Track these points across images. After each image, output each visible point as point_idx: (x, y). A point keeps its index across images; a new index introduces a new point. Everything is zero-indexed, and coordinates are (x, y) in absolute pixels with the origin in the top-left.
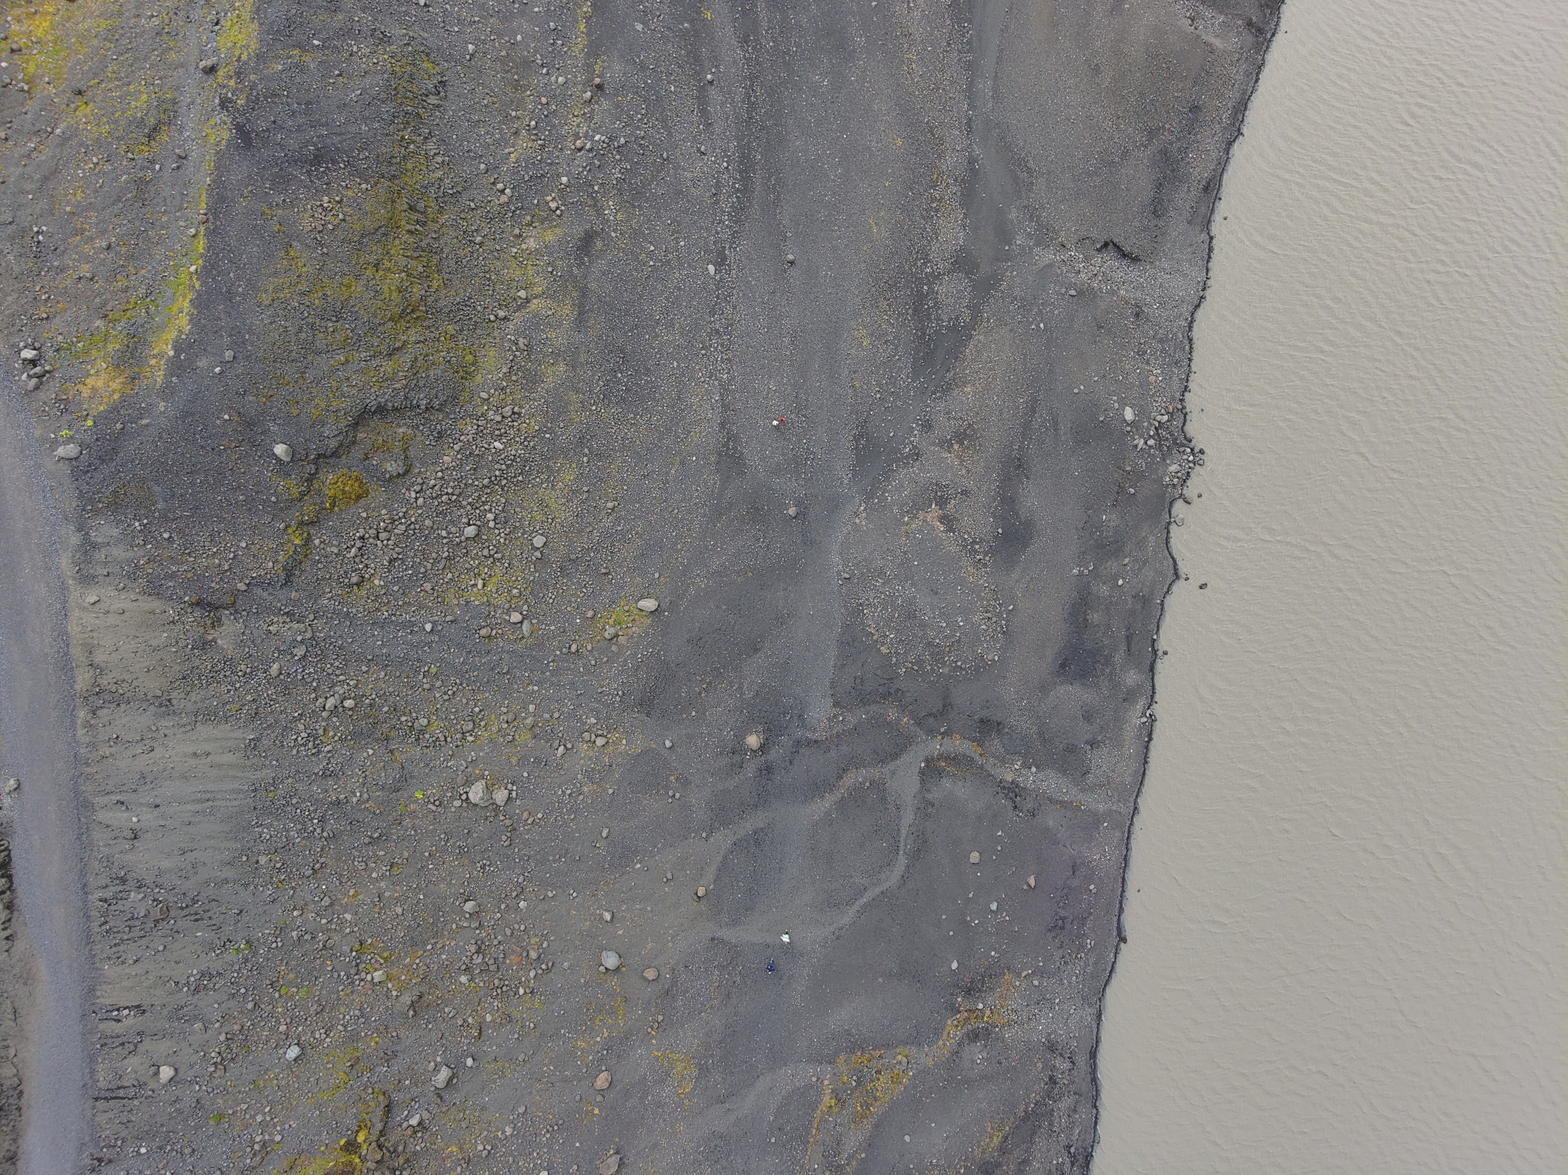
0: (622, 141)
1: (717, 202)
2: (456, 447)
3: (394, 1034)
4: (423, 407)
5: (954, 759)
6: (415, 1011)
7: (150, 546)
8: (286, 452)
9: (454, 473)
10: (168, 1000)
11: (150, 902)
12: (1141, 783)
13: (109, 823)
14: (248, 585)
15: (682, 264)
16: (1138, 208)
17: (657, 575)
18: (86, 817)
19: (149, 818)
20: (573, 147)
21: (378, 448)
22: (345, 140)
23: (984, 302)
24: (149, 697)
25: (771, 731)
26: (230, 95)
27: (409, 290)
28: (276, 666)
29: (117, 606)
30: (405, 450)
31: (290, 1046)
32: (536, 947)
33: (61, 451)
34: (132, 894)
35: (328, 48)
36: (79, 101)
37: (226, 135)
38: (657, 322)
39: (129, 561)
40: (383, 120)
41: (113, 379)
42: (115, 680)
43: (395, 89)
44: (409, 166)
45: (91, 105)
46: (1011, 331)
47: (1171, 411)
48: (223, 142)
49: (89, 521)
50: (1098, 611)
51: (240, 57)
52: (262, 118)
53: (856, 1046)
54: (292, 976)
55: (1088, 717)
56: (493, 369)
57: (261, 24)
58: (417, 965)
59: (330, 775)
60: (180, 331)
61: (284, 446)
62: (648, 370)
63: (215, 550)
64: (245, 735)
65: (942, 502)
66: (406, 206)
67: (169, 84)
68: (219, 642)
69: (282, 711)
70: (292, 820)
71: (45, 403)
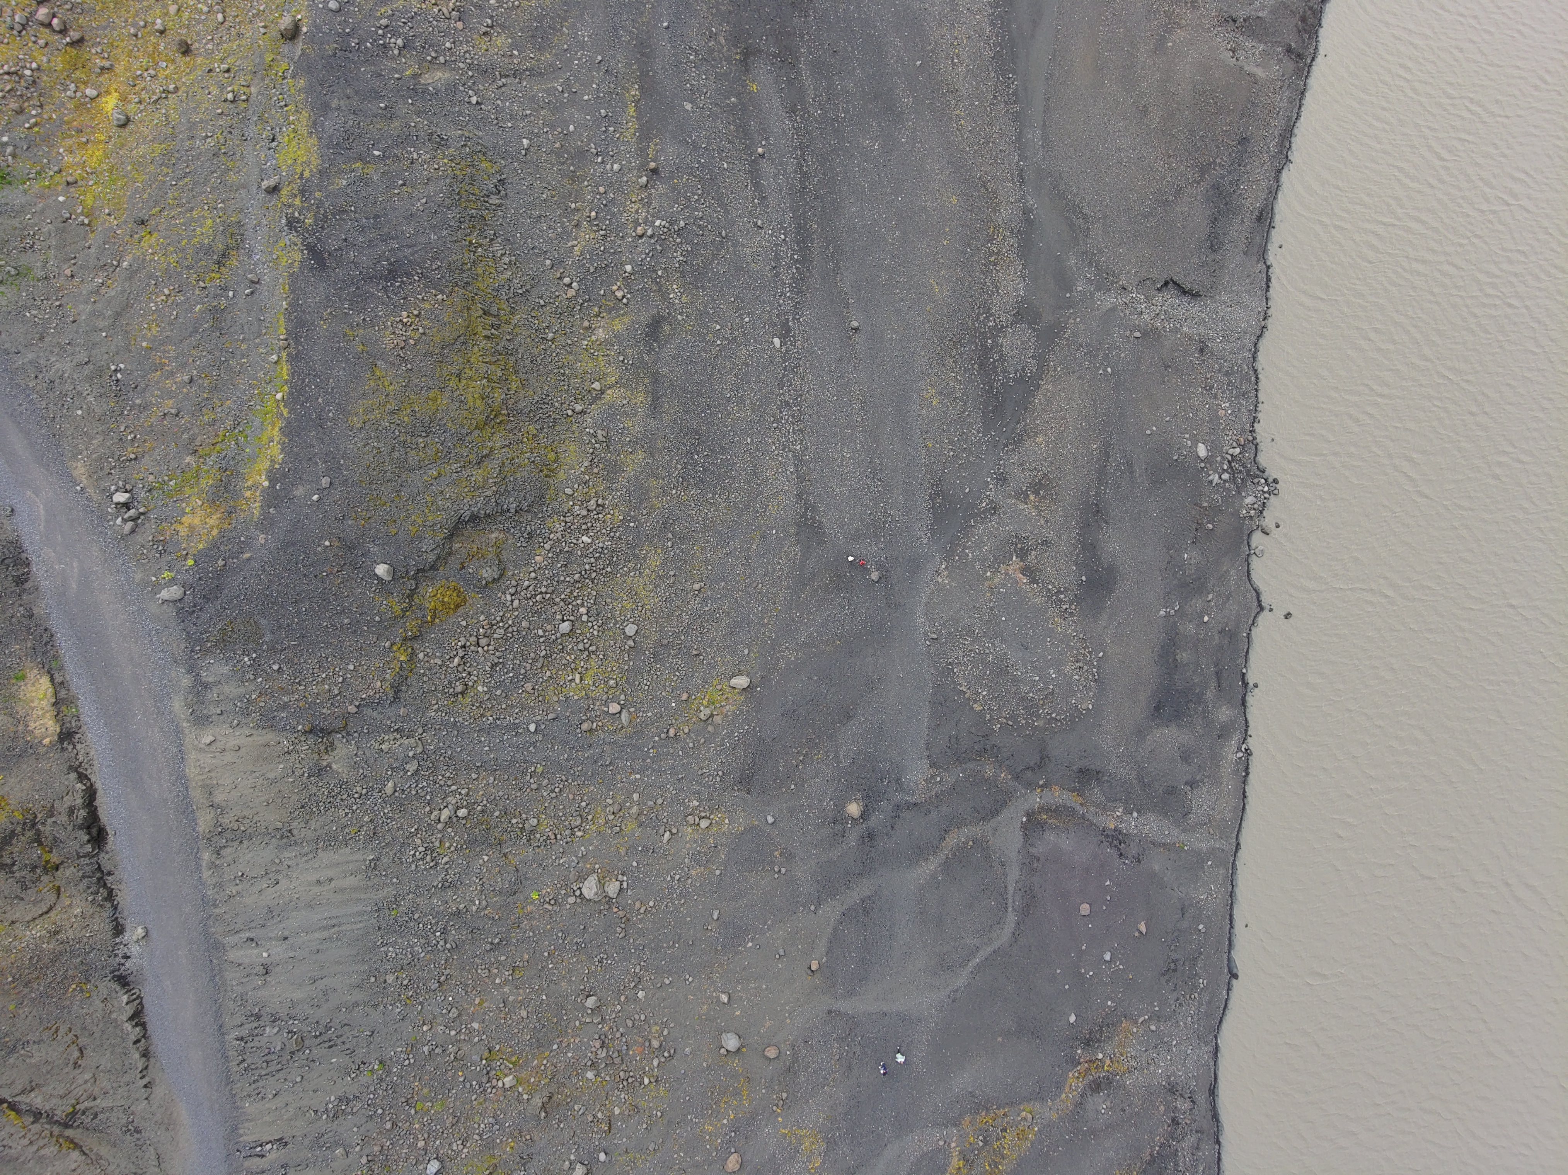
0: (682, 224)
1: (777, 275)
2: (547, 546)
3: (528, 1137)
4: (513, 511)
5: (1055, 811)
6: (546, 1112)
7: (260, 679)
8: (388, 572)
9: (547, 572)
10: (308, 1129)
11: (285, 1035)
12: (1242, 819)
13: (240, 961)
14: (358, 707)
15: (747, 340)
16: (1196, 245)
17: (746, 652)
18: (217, 959)
19: (279, 951)
20: (634, 234)
21: (473, 556)
22: (416, 252)
23: (1049, 351)
24: (270, 830)
25: (870, 797)
26: (297, 215)
27: (491, 396)
28: (390, 784)
29: (233, 742)
30: (498, 554)
31: (429, 1161)
32: (657, 1035)
33: (164, 594)
34: (268, 1029)
35: (388, 158)
36: (142, 231)
37: (298, 256)
38: (728, 400)
39: (241, 698)
40: (450, 226)
41: (210, 515)
42: (236, 818)
43: (458, 194)
44: (480, 271)
45: (155, 234)
46: (1079, 378)
47: (1242, 443)
48: (296, 264)
49: (199, 662)
50: (1186, 650)
51: (302, 174)
52: (332, 237)
53: (981, 1106)
54: (425, 1091)
55: (1186, 758)
56: (575, 463)
57: (320, 139)
58: (545, 1065)
59: (449, 887)
60: (273, 461)
61: (386, 566)
62: (723, 448)
63: (324, 676)
64: (365, 856)
65: (1023, 554)
66: (481, 312)
67: (233, 207)
68: (334, 766)
69: (398, 828)
70: (415, 936)
71: (142, 546)
